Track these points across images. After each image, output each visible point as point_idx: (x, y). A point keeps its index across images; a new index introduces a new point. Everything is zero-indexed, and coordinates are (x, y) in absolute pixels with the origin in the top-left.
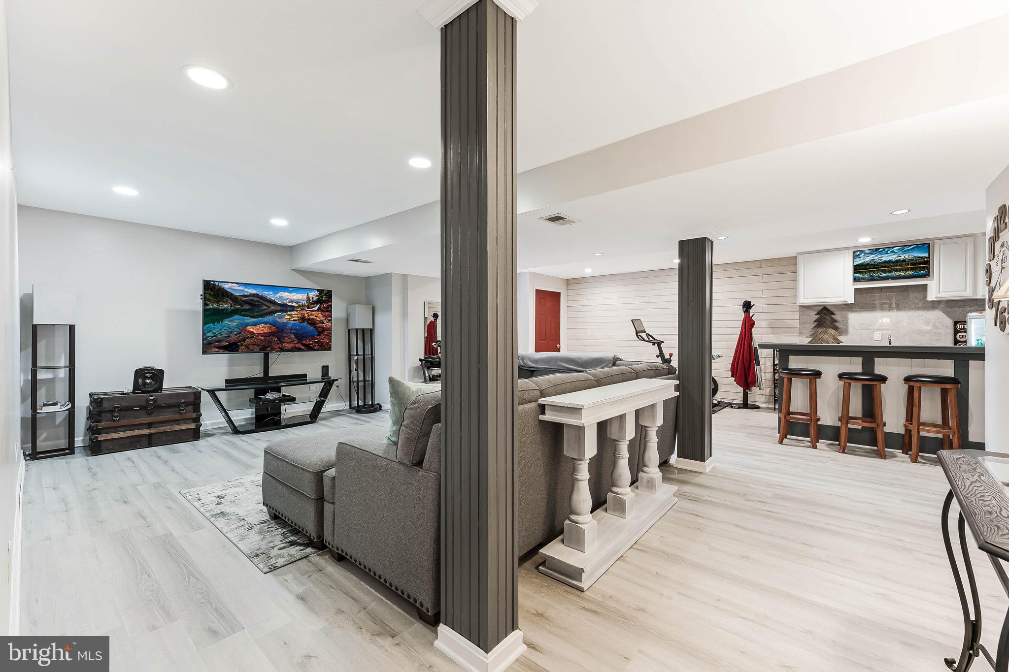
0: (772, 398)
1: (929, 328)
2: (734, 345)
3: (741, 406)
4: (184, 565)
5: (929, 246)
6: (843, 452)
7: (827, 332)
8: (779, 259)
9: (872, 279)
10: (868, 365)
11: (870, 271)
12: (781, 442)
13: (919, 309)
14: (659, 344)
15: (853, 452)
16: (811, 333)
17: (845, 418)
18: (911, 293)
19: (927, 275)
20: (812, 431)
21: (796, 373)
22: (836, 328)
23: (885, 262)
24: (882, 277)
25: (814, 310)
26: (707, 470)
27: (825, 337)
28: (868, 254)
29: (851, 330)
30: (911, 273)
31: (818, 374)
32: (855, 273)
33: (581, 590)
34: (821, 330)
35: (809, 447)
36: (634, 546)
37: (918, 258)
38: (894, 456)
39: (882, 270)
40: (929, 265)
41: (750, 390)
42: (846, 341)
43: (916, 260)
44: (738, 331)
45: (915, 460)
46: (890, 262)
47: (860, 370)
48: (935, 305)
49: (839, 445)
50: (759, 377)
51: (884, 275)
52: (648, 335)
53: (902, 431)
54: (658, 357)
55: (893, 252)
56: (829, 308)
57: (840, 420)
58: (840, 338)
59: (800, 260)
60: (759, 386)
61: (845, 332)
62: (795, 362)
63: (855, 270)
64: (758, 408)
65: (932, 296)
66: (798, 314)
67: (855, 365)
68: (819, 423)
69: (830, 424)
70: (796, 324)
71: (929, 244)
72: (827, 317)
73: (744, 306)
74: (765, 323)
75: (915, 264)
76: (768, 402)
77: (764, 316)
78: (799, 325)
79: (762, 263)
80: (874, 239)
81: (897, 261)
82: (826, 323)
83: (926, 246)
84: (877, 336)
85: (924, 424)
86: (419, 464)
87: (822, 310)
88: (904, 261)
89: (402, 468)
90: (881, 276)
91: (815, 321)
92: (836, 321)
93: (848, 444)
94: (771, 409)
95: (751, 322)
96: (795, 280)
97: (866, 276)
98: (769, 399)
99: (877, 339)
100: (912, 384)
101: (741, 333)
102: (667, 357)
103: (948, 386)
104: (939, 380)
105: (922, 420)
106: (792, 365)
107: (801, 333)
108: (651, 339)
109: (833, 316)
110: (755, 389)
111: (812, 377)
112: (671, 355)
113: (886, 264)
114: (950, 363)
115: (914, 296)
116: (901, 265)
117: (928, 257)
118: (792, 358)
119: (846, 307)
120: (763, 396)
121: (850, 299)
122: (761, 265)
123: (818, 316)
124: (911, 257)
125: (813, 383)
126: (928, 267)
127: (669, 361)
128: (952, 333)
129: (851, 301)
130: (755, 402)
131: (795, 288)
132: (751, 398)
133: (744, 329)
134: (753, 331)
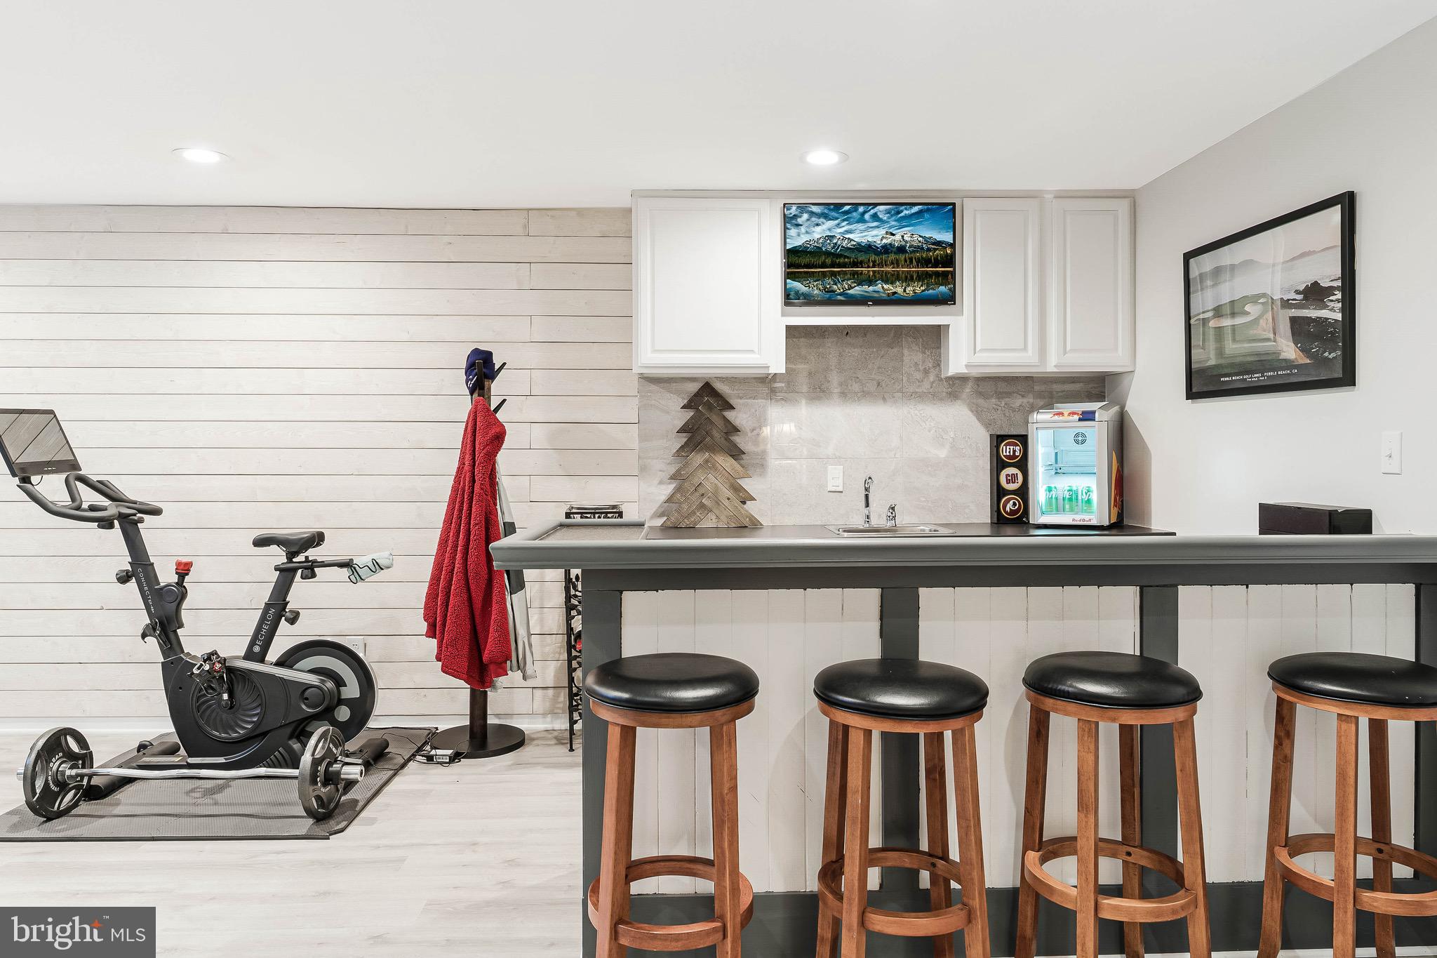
0: (563, 697)
1: (943, 453)
2: (438, 513)
3: (464, 746)
5: (954, 210)
7: (714, 468)
8: (581, 212)
9: (830, 300)
10: (900, 625)
11: (824, 275)
13: (920, 397)
14: (132, 518)
16: (673, 470)
18: (906, 352)
19: (949, 299)
22: (736, 453)
23: (860, 248)
24: (852, 296)
25: (678, 393)
27: (709, 480)
29: (773, 462)
30: (916, 288)
32: (789, 275)
34: (698, 459)
37: (933, 244)
39: (854, 273)
40: (955, 269)
41: (493, 686)
43: (929, 250)
44: (451, 462)
46: (869, 248)
48: (955, 386)
51: (857, 290)
54: (121, 580)
56: (717, 386)
58: (749, 485)
59: (643, 219)
60: (521, 667)
61: (760, 465)
63: (789, 265)
64: (519, 742)
65: (955, 362)
66: (633, 403)
71: (954, 204)
72: (714, 418)
73: (470, 367)
74: (539, 436)
75: (925, 263)
76: (552, 717)
77: (534, 410)
78: (640, 442)
79: (529, 220)
81: (887, 249)
82: (712, 437)
87: (698, 395)
88: (901, 250)
90: (849, 292)
91: (680, 431)
92: (736, 430)
95: (493, 432)
96: (627, 290)
97: (815, 290)
98: (555, 699)
99: (835, 487)
101: (460, 470)
107: (644, 470)
109: (729, 415)
111: (721, 717)
112: (183, 570)
113: (862, 257)
114: (1127, 596)
115: (912, 356)
116: (896, 263)
117: (953, 246)
118: (633, 602)
119: (765, 383)
120: (538, 693)
121: (775, 360)
122: (526, 226)
123: (690, 413)
124: (916, 240)
125: (723, 745)
126: (953, 274)
127: (179, 593)
128: (985, 463)
129: (777, 365)
130: (510, 715)
131: (628, 316)
132: (497, 716)
133: (468, 457)
134: (502, 458)
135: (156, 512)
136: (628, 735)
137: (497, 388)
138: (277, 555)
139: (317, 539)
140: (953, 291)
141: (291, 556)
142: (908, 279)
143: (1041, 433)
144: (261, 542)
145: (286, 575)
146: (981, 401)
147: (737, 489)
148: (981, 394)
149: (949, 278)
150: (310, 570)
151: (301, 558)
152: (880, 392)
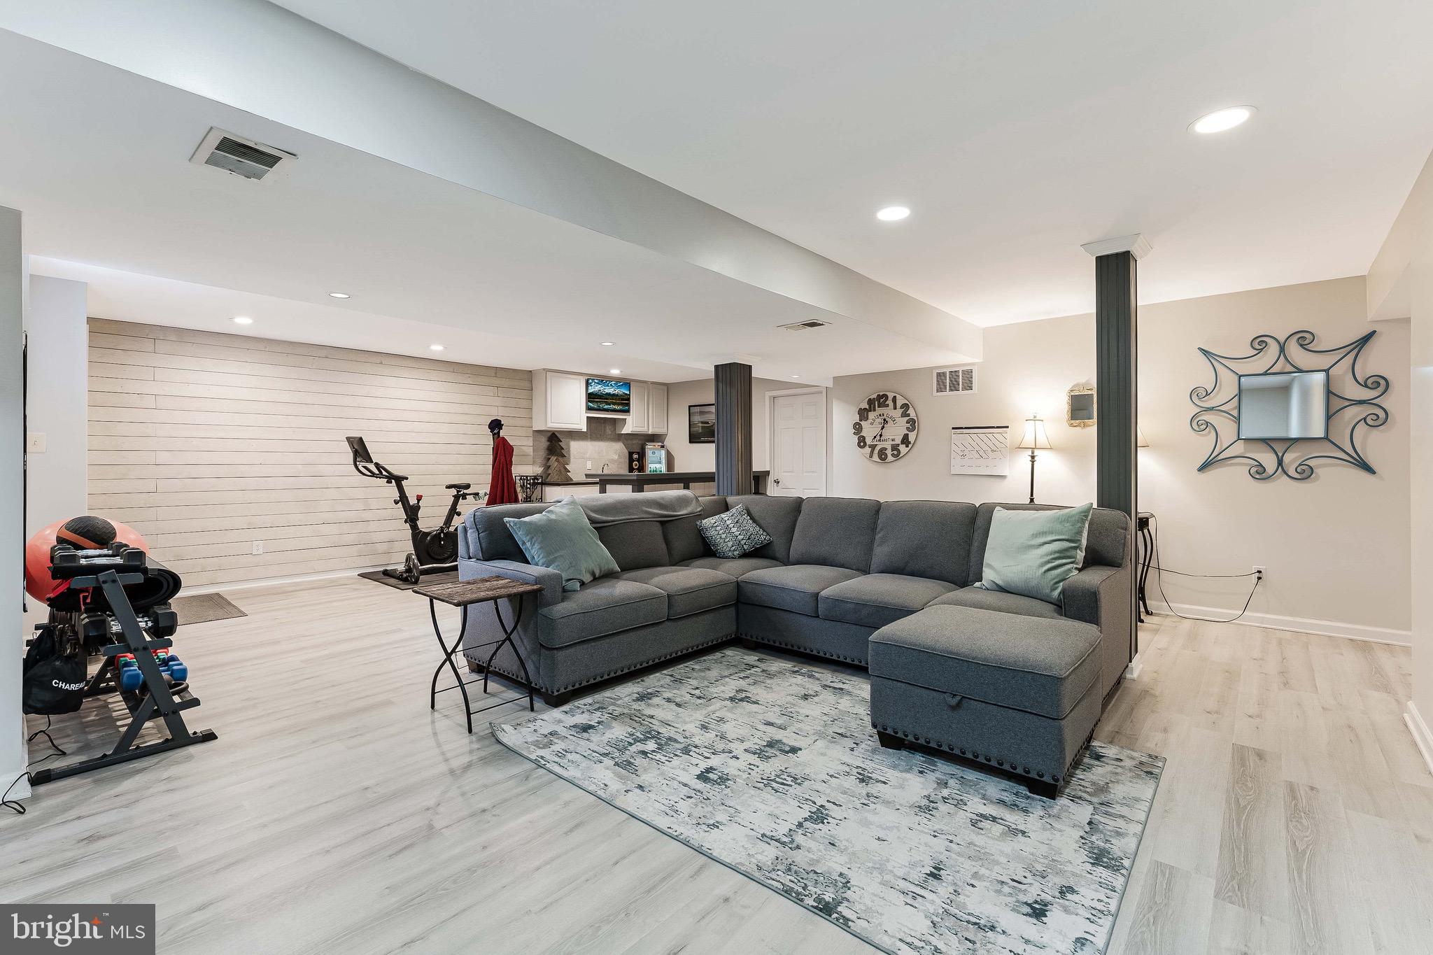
4: (1239, 825)
5: (630, 385)
7: (556, 461)
9: (597, 410)
11: (597, 401)
13: (611, 439)
14: (399, 480)
16: (543, 463)
18: (614, 426)
19: (628, 411)
22: (563, 456)
23: (607, 394)
24: (602, 408)
25: (545, 436)
28: (595, 383)
29: (572, 460)
30: (620, 407)
32: (587, 401)
34: (551, 458)
37: (624, 394)
39: (603, 401)
40: (629, 402)
43: (623, 396)
46: (609, 394)
48: (621, 437)
51: (605, 407)
52: (377, 465)
54: (396, 502)
55: (611, 385)
56: (559, 434)
61: (568, 461)
63: (587, 398)
65: (628, 429)
66: (531, 439)
70: (530, 451)
71: (631, 383)
72: (556, 445)
73: (490, 425)
75: (622, 399)
78: (535, 453)
79: (498, 372)
80: (621, 372)
81: (614, 395)
82: (555, 451)
83: (627, 384)
84: (589, 466)
87: (551, 436)
88: (617, 395)
91: (546, 450)
92: (563, 449)
95: (510, 449)
96: (531, 399)
97: (594, 406)
99: (587, 469)
102: (413, 501)
107: (534, 463)
108: (384, 473)
109: (561, 443)
112: (419, 498)
113: (607, 397)
116: (615, 399)
117: (629, 395)
119: (574, 435)
121: (582, 427)
122: (496, 373)
123: (548, 443)
124: (621, 393)
127: (417, 508)
128: (627, 460)
129: (583, 429)
135: (407, 478)
138: (454, 491)
139: (468, 486)
140: (629, 408)
141: (458, 492)
142: (618, 404)
143: (649, 451)
144: (449, 487)
145: (457, 498)
146: (627, 441)
147: (566, 469)
148: (629, 439)
149: (628, 405)
150: (464, 497)
151: (461, 492)
152: (600, 438)
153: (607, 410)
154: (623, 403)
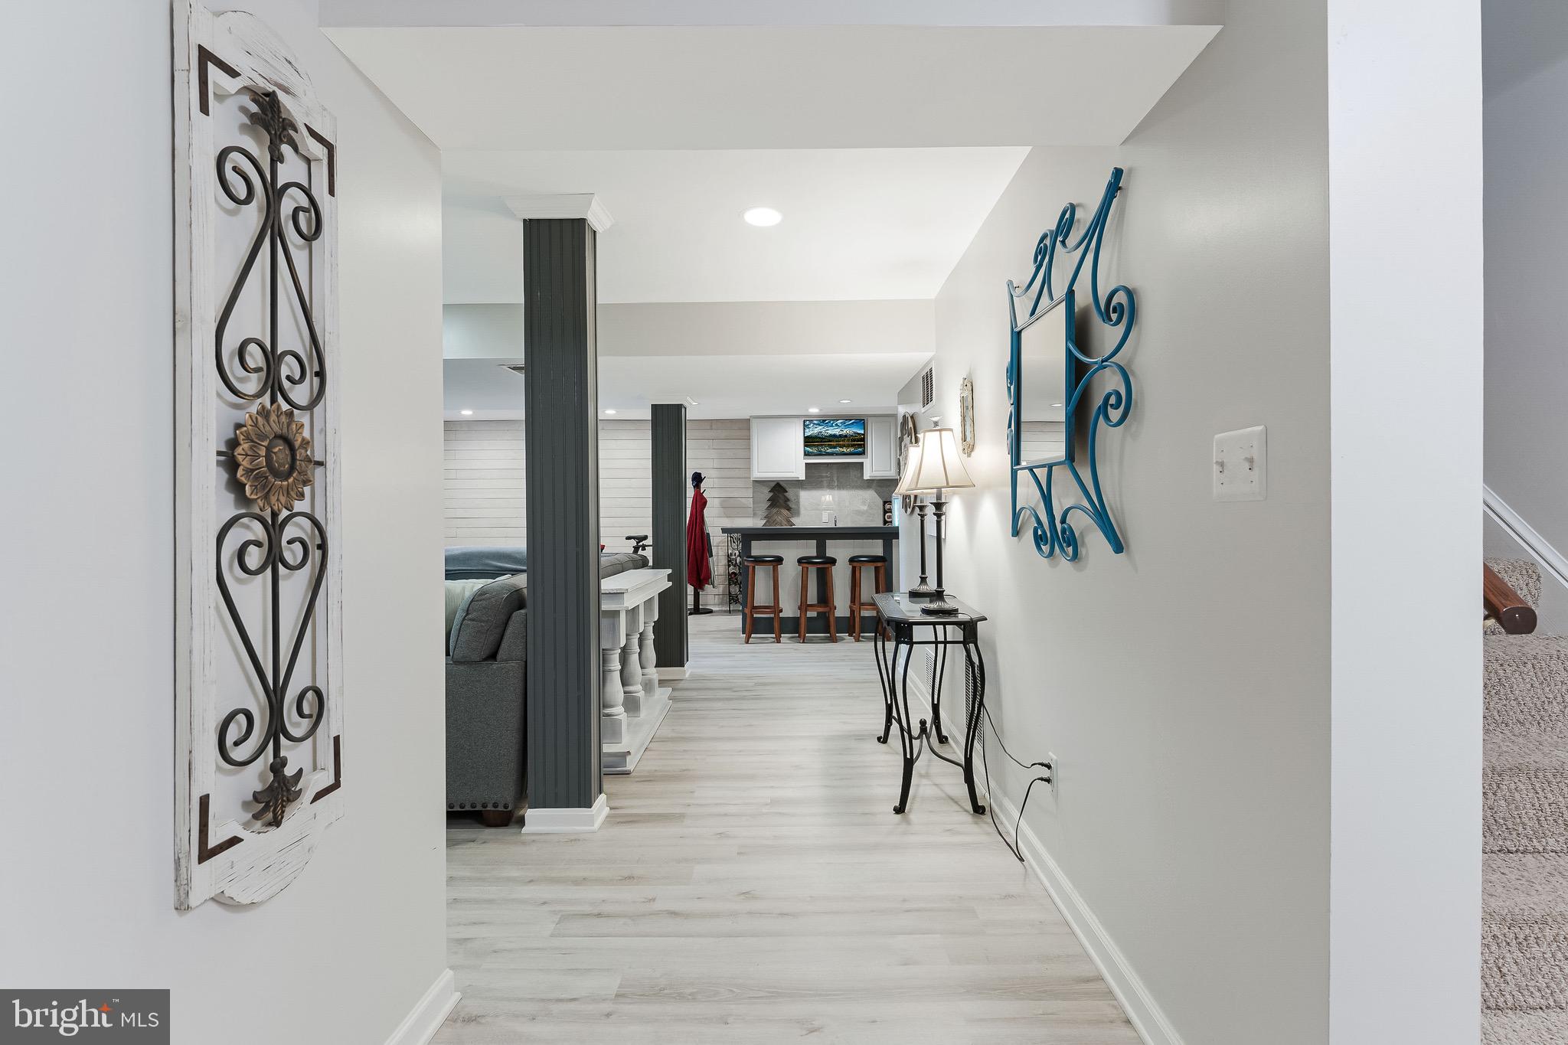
0: (727, 598)
1: (865, 508)
3: (692, 611)
5: (864, 422)
6: (803, 642)
7: (780, 513)
8: (731, 421)
9: (820, 454)
10: (821, 548)
11: (818, 445)
12: (747, 642)
13: (857, 487)
15: (811, 641)
16: (766, 514)
17: (804, 606)
18: (850, 471)
19: (863, 453)
20: (776, 625)
21: (759, 560)
22: (789, 509)
23: (831, 436)
24: (828, 452)
25: (767, 486)
26: (687, 675)
27: (779, 518)
28: (817, 424)
29: (802, 511)
30: (852, 449)
31: (779, 560)
32: (805, 446)
33: (627, 773)
34: (775, 510)
35: (774, 642)
36: (654, 740)
37: (857, 434)
38: (842, 639)
39: (829, 445)
40: (865, 443)
41: (703, 589)
42: (800, 522)
43: (856, 436)
45: (857, 640)
46: (834, 436)
47: (814, 554)
48: (871, 484)
49: (799, 637)
50: (712, 571)
51: (830, 451)
53: (848, 614)
55: (837, 425)
56: (781, 483)
57: (800, 608)
58: (793, 520)
59: (754, 425)
60: (713, 584)
61: (797, 513)
62: (758, 549)
63: (805, 442)
64: (710, 612)
65: (867, 475)
66: (751, 490)
67: (809, 549)
68: (781, 615)
69: (791, 615)
70: (750, 502)
71: (864, 419)
72: (781, 496)
73: (694, 478)
74: (717, 502)
75: (854, 441)
76: (721, 604)
78: (753, 504)
81: (841, 436)
82: (780, 502)
83: (861, 421)
84: (825, 518)
85: (863, 604)
86: (493, 656)
87: (775, 487)
88: (846, 436)
89: (462, 668)
90: (827, 450)
91: (768, 500)
92: (788, 500)
93: (807, 635)
94: (725, 611)
95: (703, 501)
96: (749, 448)
97: (815, 450)
98: (723, 599)
99: (824, 521)
100: (855, 564)
101: (692, 514)
103: (879, 564)
104: (874, 559)
105: (862, 601)
106: (755, 552)
107: (755, 515)
109: (786, 494)
110: (708, 587)
111: (774, 564)
113: (831, 439)
114: (880, 542)
115: (853, 473)
116: (844, 441)
117: (864, 434)
118: (754, 543)
119: (798, 484)
120: (717, 596)
121: (801, 475)
122: (711, 426)
123: (771, 494)
124: (852, 433)
125: (775, 571)
126: (864, 445)
128: (882, 513)
129: (802, 477)
130: (706, 605)
131: (749, 459)
132: (702, 605)
133: (694, 510)
134: (705, 511)
136: (754, 568)
137: (703, 485)
138: (633, 543)
139: (646, 537)
140: (864, 450)
141: (637, 543)
142: (848, 446)
143: (896, 500)
144: (628, 538)
145: (637, 549)
146: (879, 488)
148: (879, 486)
149: (863, 446)
150: (644, 548)
151: (641, 544)
152: (841, 486)
153: (832, 454)
154: (858, 444)
